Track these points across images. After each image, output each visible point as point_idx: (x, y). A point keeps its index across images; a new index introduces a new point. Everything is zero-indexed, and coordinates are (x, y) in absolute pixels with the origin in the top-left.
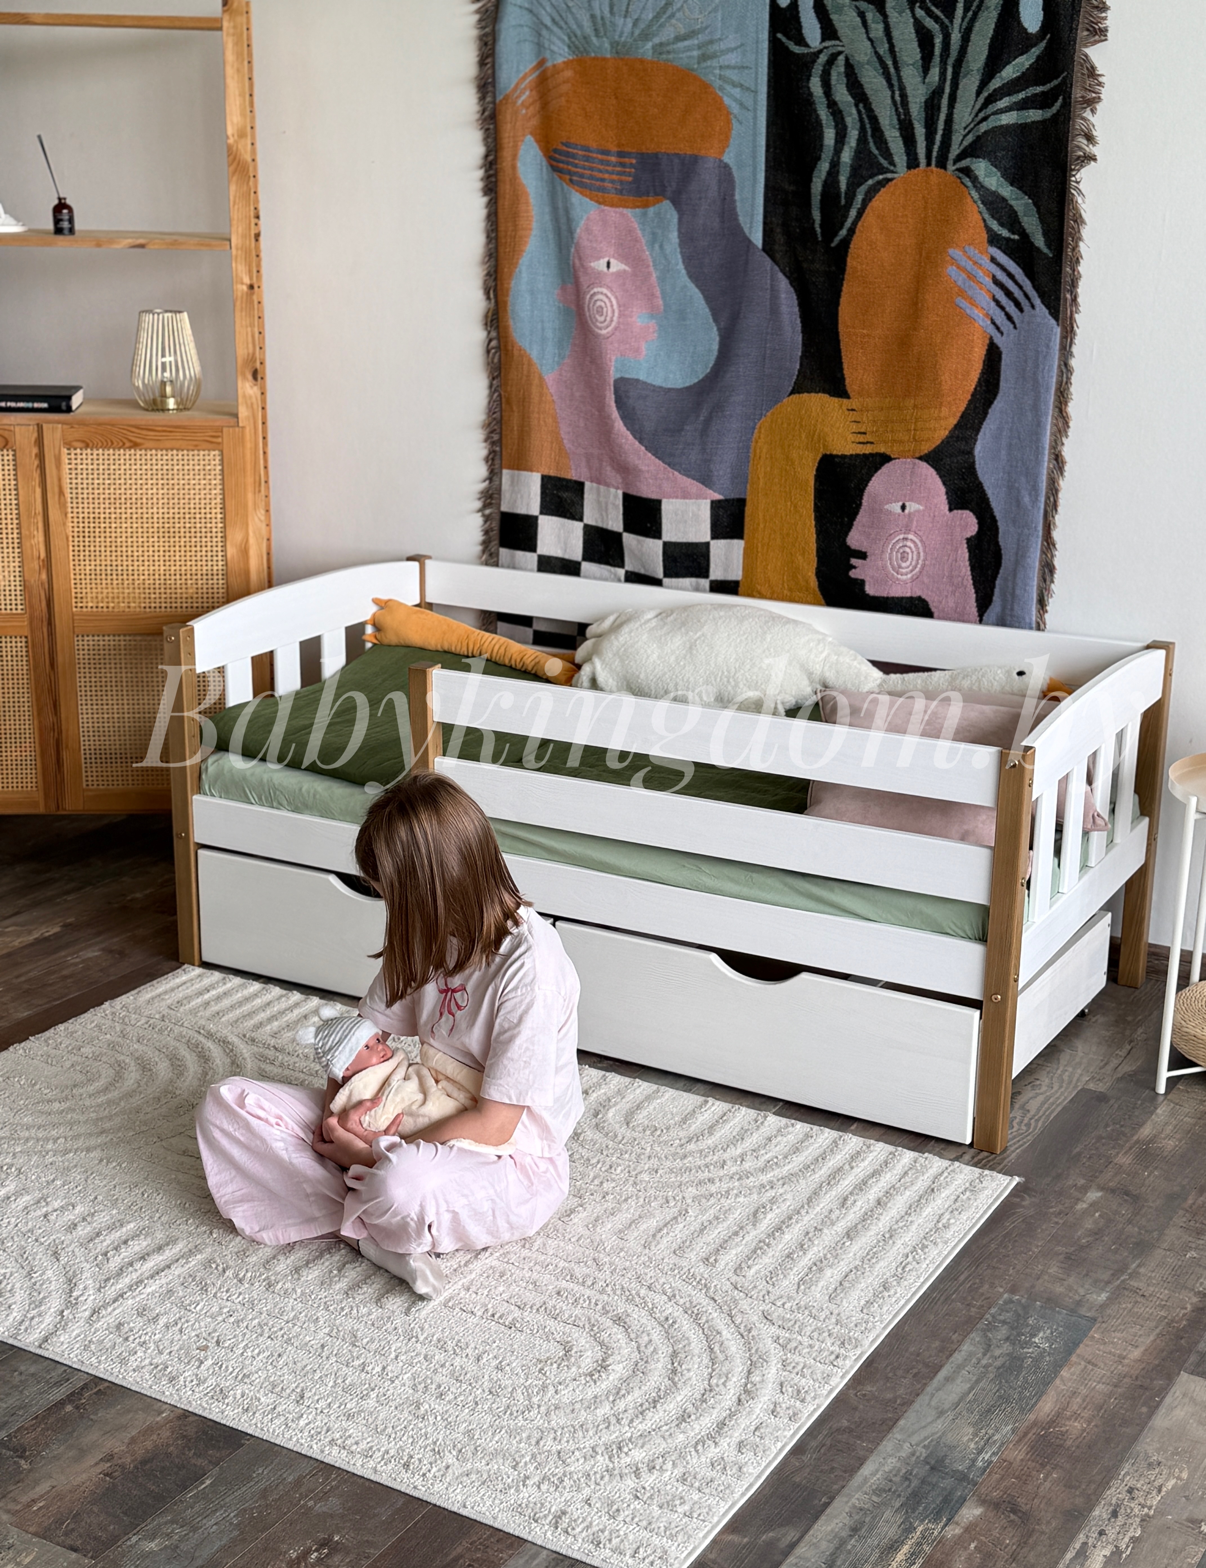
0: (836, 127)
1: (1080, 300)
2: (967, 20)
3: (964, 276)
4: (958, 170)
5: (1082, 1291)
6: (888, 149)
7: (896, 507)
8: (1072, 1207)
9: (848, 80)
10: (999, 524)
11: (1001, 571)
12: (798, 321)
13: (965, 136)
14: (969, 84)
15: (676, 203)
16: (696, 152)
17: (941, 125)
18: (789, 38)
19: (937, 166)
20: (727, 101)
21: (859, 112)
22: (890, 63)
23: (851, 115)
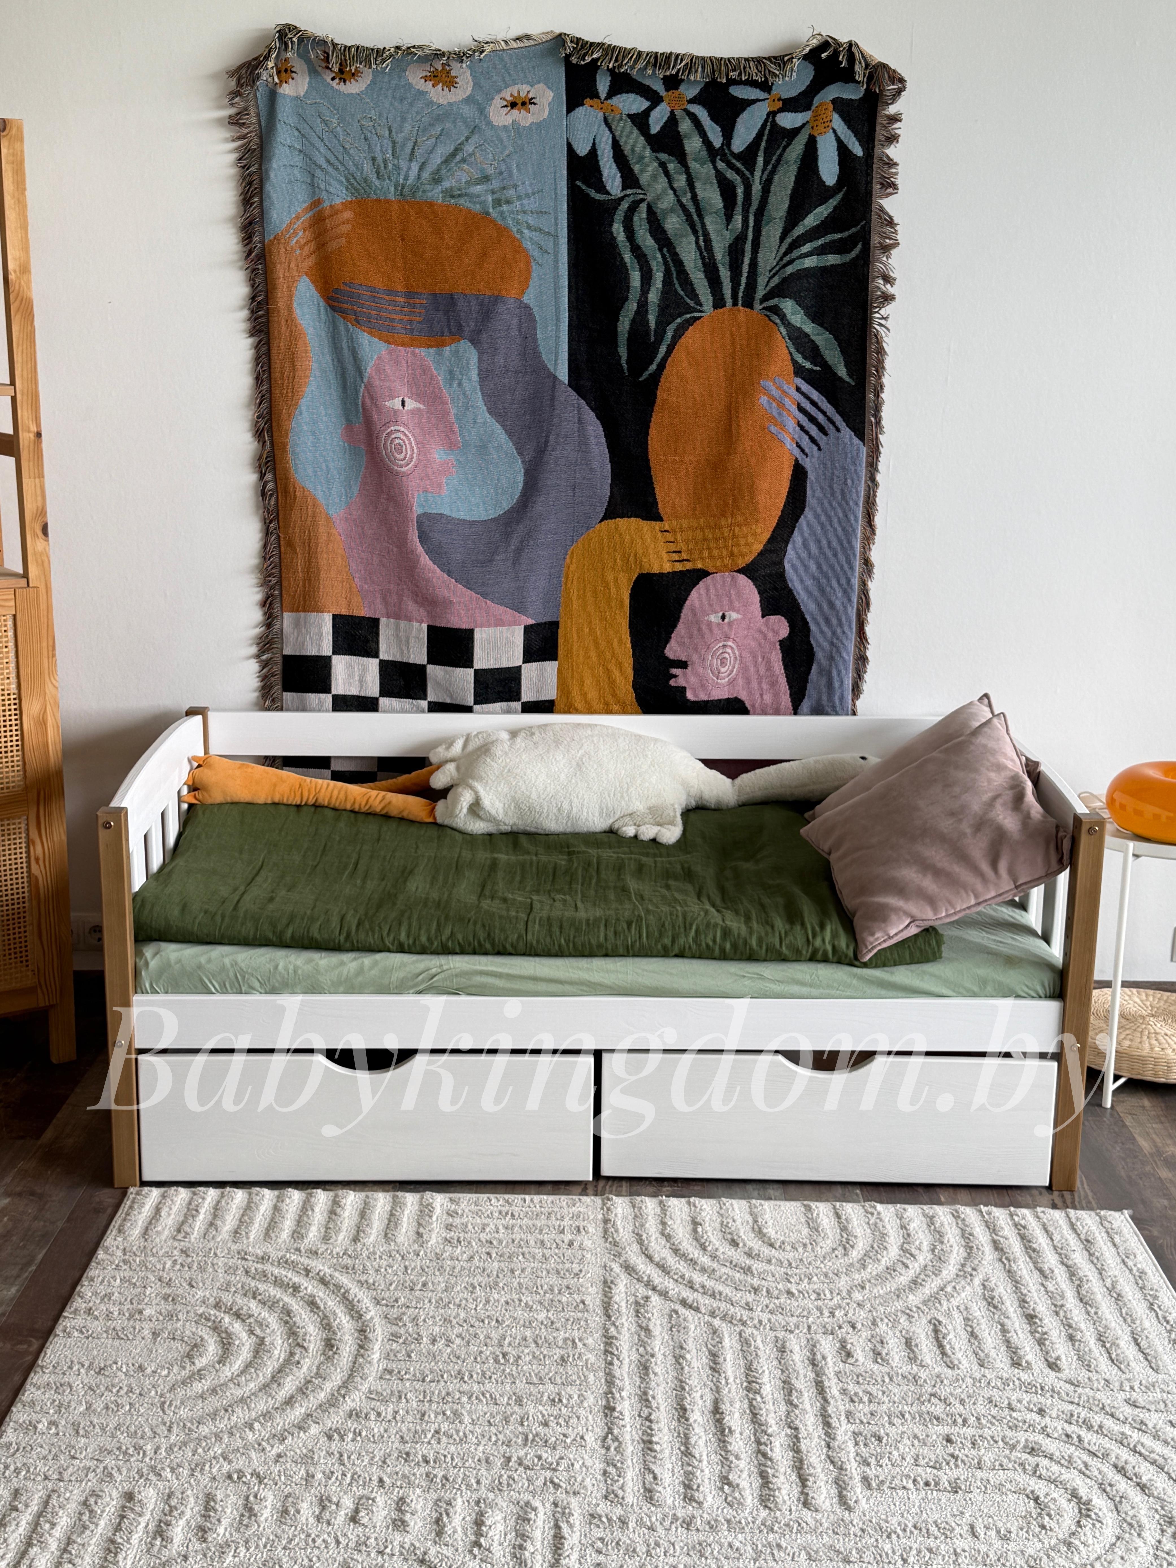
0: (641, 270)
1: (883, 423)
2: (767, 172)
3: (775, 404)
4: (764, 308)
6: (693, 290)
7: (716, 618)
9: (651, 227)
10: (810, 625)
11: (815, 667)
12: (606, 450)
13: (771, 278)
14: (772, 232)
15: (475, 341)
16: (496, 293)
17: (745, 269)
18: (589, 186)
19: (743, 306)
20: (526, 244)
21: (663, 256)
22: (693, 210)
23: (655, 258)
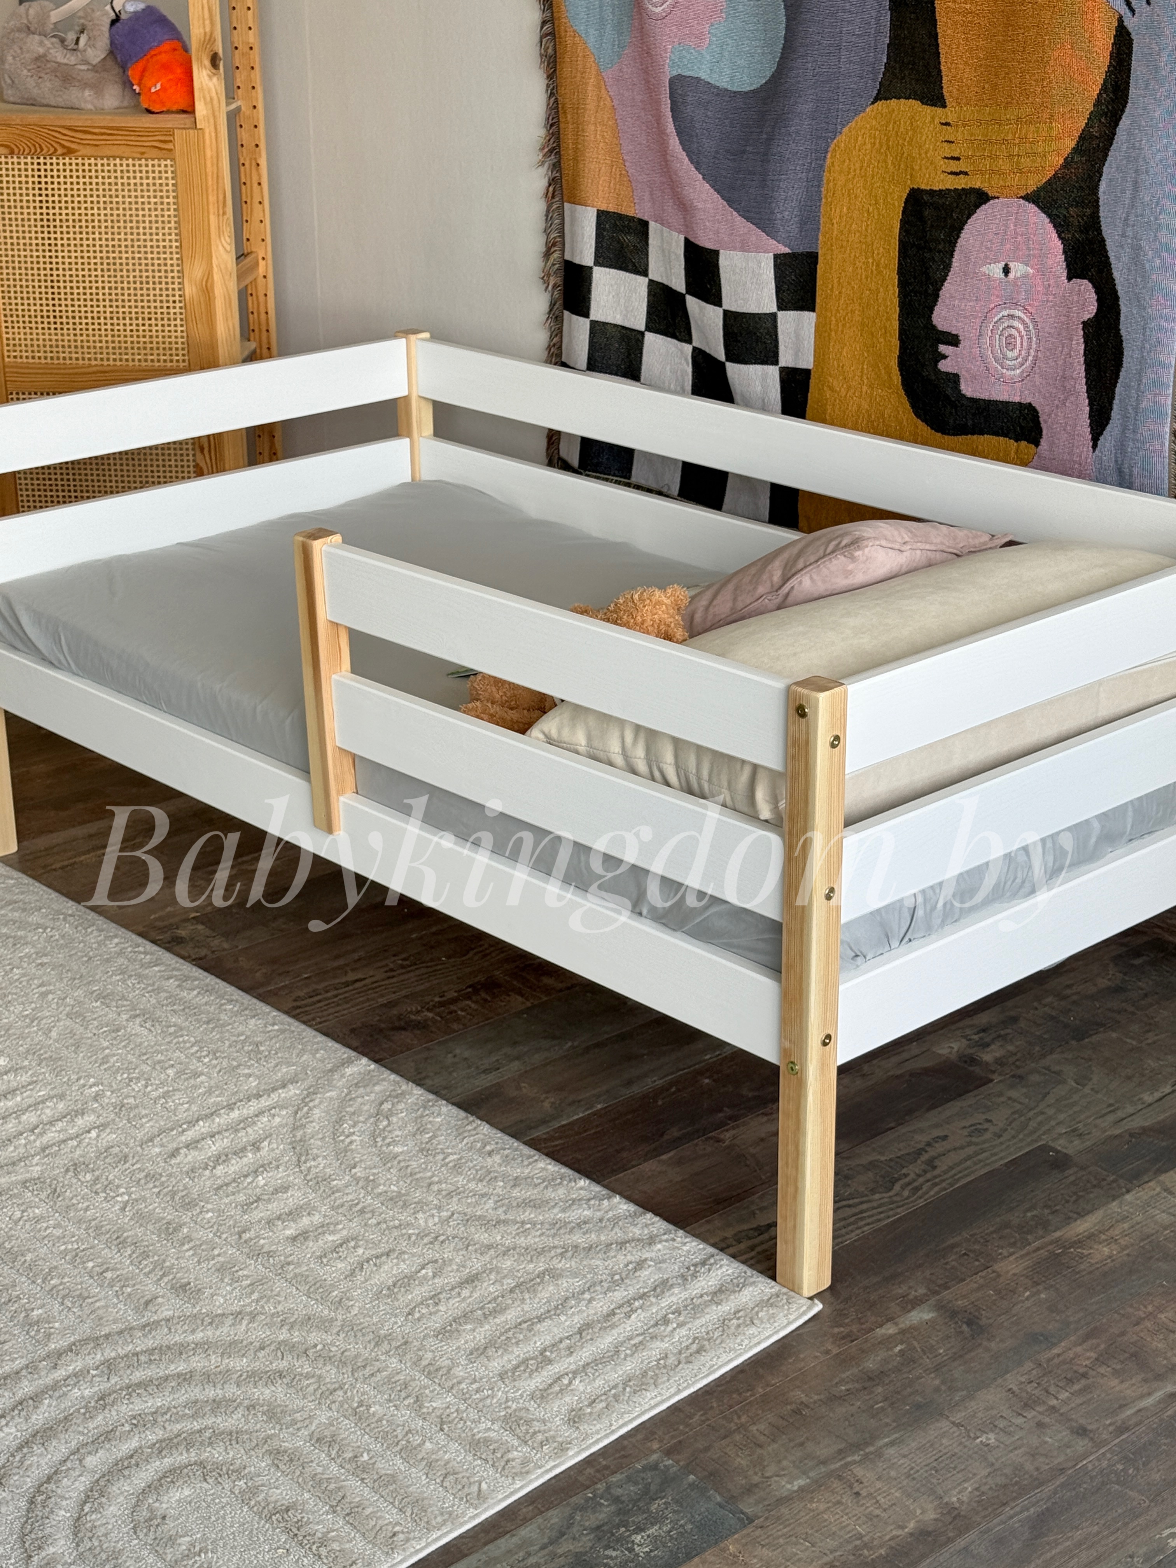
5: (770, 1471)
7: (998, 270)
8: (872, 1330)
10: (1122, 301)
11: (1122, 374)
